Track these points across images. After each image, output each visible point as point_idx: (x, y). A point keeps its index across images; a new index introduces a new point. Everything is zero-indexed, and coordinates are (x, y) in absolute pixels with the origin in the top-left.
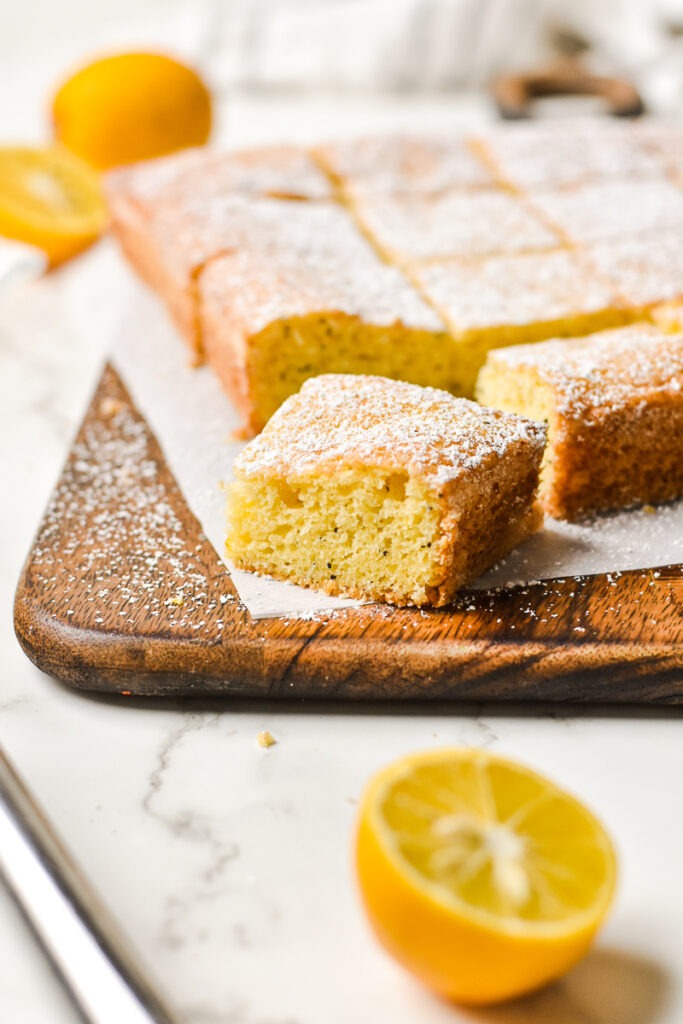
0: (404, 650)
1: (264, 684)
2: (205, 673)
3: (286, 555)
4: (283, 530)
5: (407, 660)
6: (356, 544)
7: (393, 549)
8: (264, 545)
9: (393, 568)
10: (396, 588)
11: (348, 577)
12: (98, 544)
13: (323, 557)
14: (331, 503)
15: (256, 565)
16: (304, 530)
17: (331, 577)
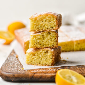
0: (46, 74)
1: (29, 79)
2: (22, 77)
3: (34, 62)
4: (33, 59)
5: (47, 75)
6: (42, 59)
7: (47, 60)
8: (31, 61)
9: (47, 62)
10: (47, 64)
11: (41, 63)
12: (10, 65)
13: (38, 61)
14: (39, 55)
15: (30, 63)
16: (36, 59)
17: (39, 64)
